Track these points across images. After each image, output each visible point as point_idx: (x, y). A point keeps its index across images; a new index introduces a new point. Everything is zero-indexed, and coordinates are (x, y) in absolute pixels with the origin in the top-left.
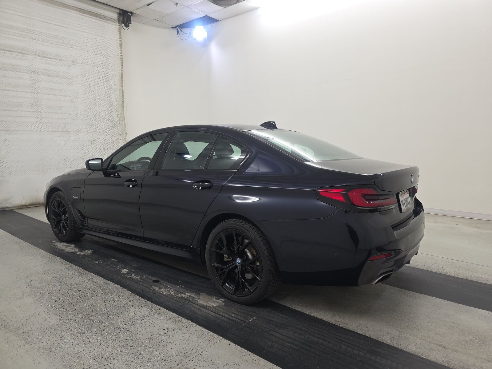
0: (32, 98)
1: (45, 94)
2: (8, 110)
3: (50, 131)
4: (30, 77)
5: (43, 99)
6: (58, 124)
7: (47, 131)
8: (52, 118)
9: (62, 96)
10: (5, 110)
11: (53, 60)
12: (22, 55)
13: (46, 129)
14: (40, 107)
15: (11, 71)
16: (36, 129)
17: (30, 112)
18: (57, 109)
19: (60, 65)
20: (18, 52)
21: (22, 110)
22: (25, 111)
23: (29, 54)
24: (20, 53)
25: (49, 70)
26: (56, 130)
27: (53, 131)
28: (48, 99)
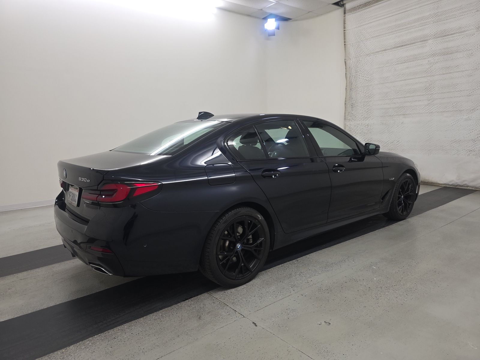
0: (427, 82)
1: (440, 75)
2: (407, 97)
3: (440, 112)
4: (428, 61)
5: (437, 80)
6: (450, 104)
7: (438, 112)
8: (444, 98)
9: (459, 72)
10: (405, 97)
11: (454, 35)
12: (423, 42)
13: (436, 110)
14: (434, 89)
15: (413, 61)
16: (427, 111)
17: (424, 96)
18: (451, 87)
19: (462, 37)
20: (420, 42)
21: (417, 95)
22: (420, 95)
23: (429, 39)
24: (422, 41)
25: (448, 48)
26: (447, 110)
27: (444, 112)
28: (442, 79)
